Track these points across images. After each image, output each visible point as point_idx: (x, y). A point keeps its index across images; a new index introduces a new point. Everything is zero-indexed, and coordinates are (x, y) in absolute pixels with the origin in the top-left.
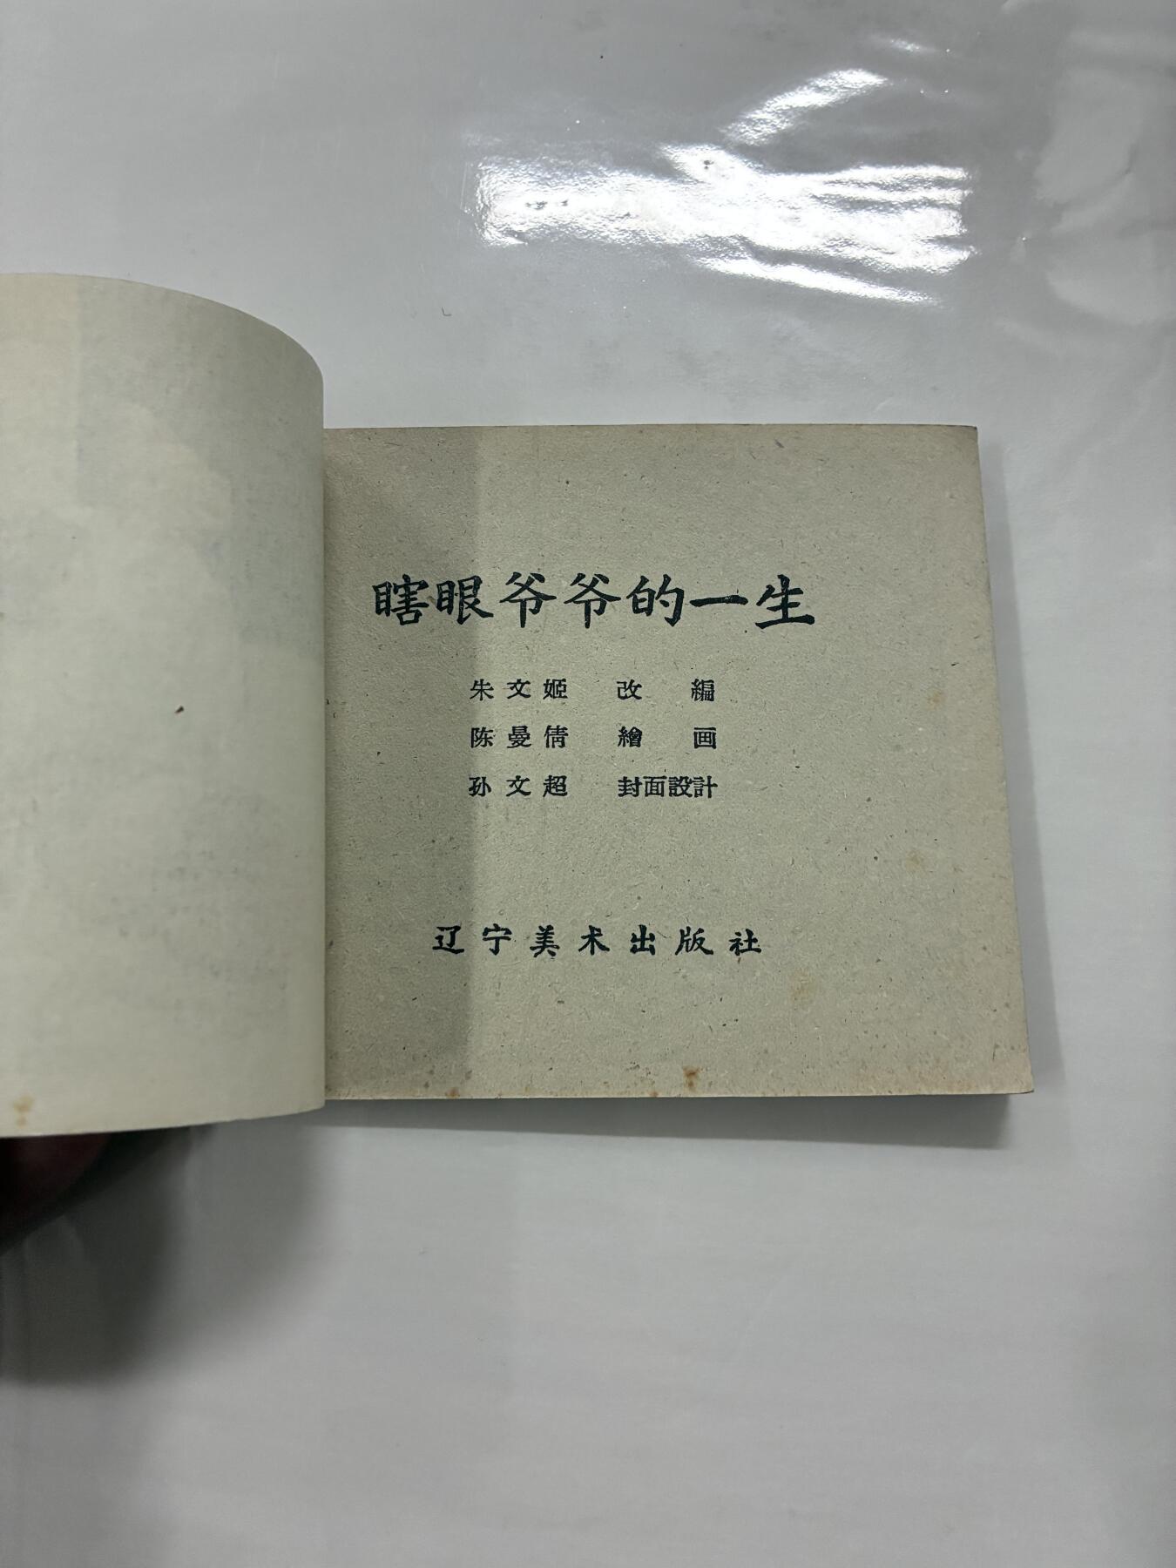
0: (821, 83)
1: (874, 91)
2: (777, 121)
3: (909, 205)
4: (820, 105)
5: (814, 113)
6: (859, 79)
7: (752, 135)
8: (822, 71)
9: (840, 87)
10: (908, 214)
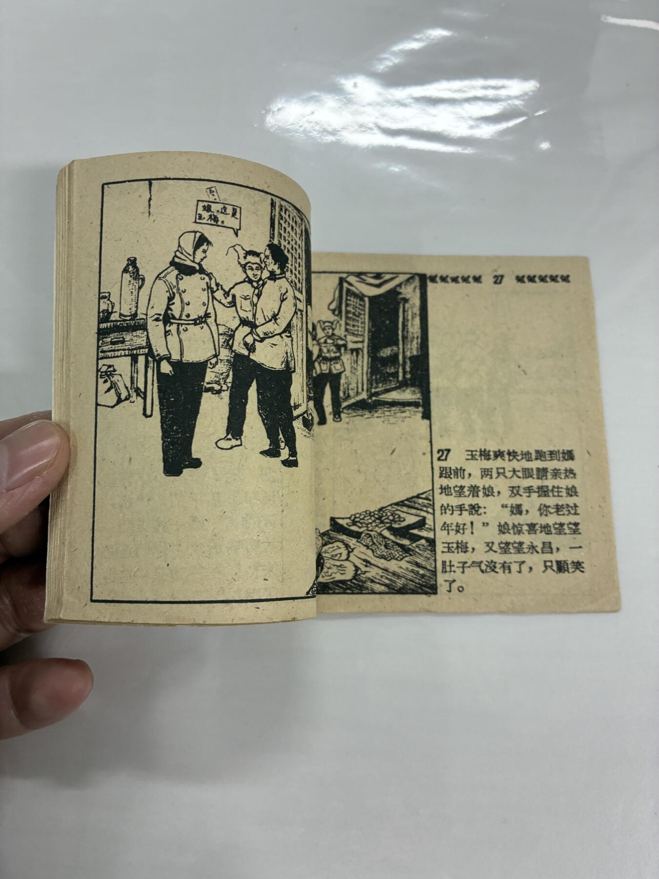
0: (418, 37)
1: (446, 38)
2: (393, 58)
3: (468, 100)
4: (416, 49)
5: (412, 53)
6: (438, 33)
7: (381, 67)
8: (418, 31)
9: (428, 38)
10: (467, 106)
